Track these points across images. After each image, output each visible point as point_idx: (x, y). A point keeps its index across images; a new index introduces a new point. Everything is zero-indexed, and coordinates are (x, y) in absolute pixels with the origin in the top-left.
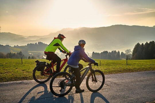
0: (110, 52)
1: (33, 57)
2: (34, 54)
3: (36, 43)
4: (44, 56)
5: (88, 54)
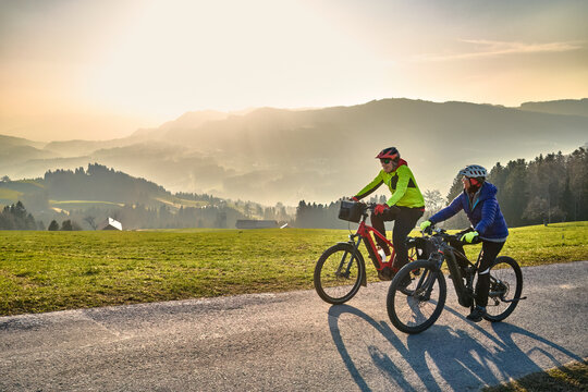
1: (69, 221)
2: (71, 212)
3: (82, 169)
4: (111, 220)
5: (283, 209)
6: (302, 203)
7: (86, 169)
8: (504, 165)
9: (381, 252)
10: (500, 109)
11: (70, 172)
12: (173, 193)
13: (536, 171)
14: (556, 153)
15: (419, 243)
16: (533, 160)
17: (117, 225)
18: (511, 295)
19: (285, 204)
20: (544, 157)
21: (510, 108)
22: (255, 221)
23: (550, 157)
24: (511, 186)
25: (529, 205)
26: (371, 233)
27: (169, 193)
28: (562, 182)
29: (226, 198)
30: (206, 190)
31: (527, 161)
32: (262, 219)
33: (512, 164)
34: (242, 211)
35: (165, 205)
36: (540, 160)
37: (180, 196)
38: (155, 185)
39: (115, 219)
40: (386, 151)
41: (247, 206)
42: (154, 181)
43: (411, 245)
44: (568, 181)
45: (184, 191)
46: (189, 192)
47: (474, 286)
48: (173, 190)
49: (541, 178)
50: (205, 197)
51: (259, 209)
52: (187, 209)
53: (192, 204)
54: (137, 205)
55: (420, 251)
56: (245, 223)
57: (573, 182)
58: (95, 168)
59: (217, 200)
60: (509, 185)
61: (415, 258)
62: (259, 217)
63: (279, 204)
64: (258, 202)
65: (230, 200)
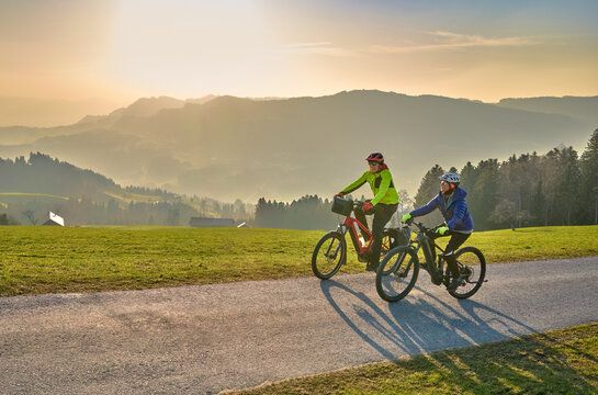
0: (327, 200)
1: (5, 215)
2: (9, 205)
3: (22, 158)
4: (52, 214)
5: (243, 206)
6: (262, 201)
7: (27, 159)
8: (475, 165)
9: (362, 240)
10: (478, 104)
11: (10, 161)
12: (123, 186)
13: (508, 172)
14: (531, 154)
15: (392, 233)
16: (507, 160)
17: (59, 220)
18: (475, 277)
19: (245, 202)
20: (517, 157)
21: (487, 104)
22: (211, 219)
23: (524, 157)
24: (481, 187)
25: (497, 208)
26: (355, 223)
27: (119, 186)
28: (534, 184)
29: (181, 194)
30: (159, 185)
31: (500, 161)
32: (219, 217)
33: (482, 164)
34: (198, 207)
35: (113, 200)
36: (513, 160)
37: (131, 190)
38: (103, 178)
39: (57, 213)
40: (374, 155)
41: (203, 203)
42: (101, 173)
43: (386, 234)
44: (541, 183)
45: (136, 185)
46: (141, 186)
47: (445, 270)
48: (123, 183)
49: (513, 180)
50: (158, 192)
51: (217, 205)
52: (137, 204)
53: (144, 199)
54: (83, 199)
55: (393, 240)
56: (199, 221)
57: (545, 184)
58: (38, 158)
59: (171, 195)
60: (479, 187)
61: (388, 244)
62: (216, 216)
63: (238, 201)
64: (215, 199)
65: (185, 196)
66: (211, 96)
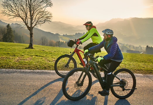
5: (141, 47)
6: (147, 46)
11: (81, 34)
19: (142, 46)
32: (135, 50)
34: (128, 47)
41: (130, 46)
51: (134, 47)
56: (129, 51)
62: (133, 50)
63: (140, 46)
64: (133, 45)
65: (124, 44)
66: (131, 18)
